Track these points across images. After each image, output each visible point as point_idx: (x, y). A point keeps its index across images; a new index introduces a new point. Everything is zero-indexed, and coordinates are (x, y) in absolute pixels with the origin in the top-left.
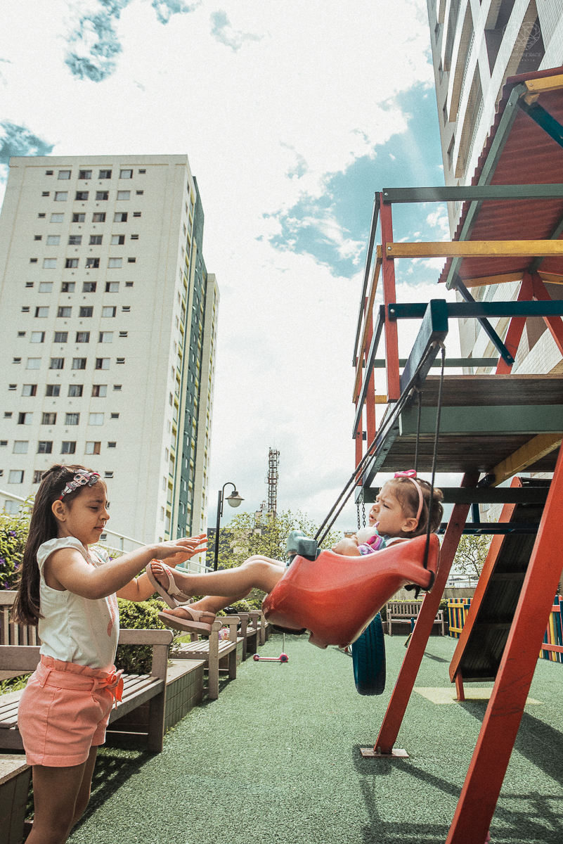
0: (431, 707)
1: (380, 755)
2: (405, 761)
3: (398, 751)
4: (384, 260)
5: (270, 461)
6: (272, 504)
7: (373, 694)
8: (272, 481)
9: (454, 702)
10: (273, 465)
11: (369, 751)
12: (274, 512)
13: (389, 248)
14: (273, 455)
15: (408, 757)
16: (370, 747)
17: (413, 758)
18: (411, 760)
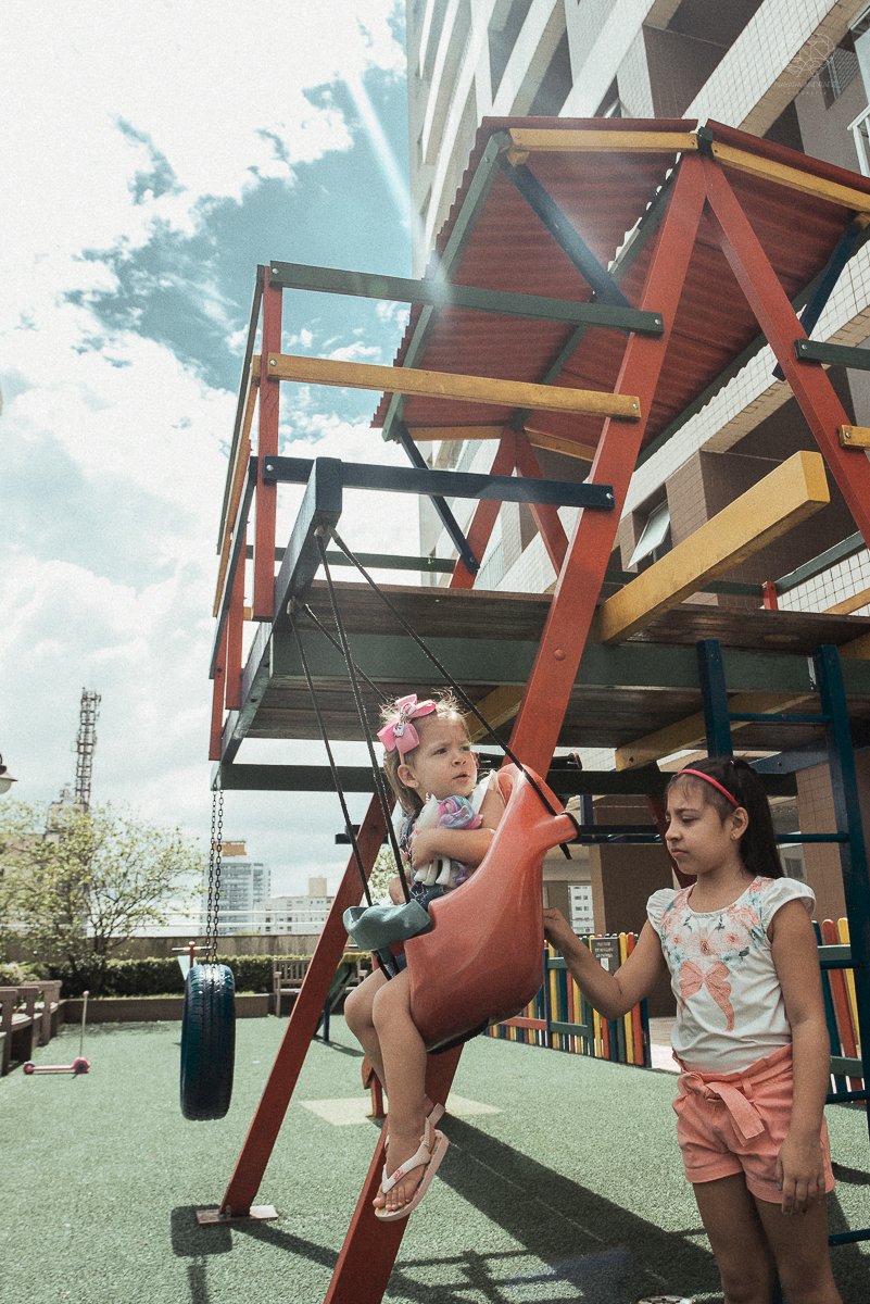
0: (328, 1132)
1: (228, 1219)
2: (270, 1224)
3: (260, 1210)
4: (264, 381)
5: (82, 712)
6: (83, 788)
7: (208, 1118)
8: (85, 747)
9: (368, 1121)
10: (87, 720)
11: (211, 1214)
12: (86, 804)
13: (272, 362)
14: (89, 700)
15: (276, 1218)
16: (215, 1207)
17: (285, 1218)
18: (282, 1221)
